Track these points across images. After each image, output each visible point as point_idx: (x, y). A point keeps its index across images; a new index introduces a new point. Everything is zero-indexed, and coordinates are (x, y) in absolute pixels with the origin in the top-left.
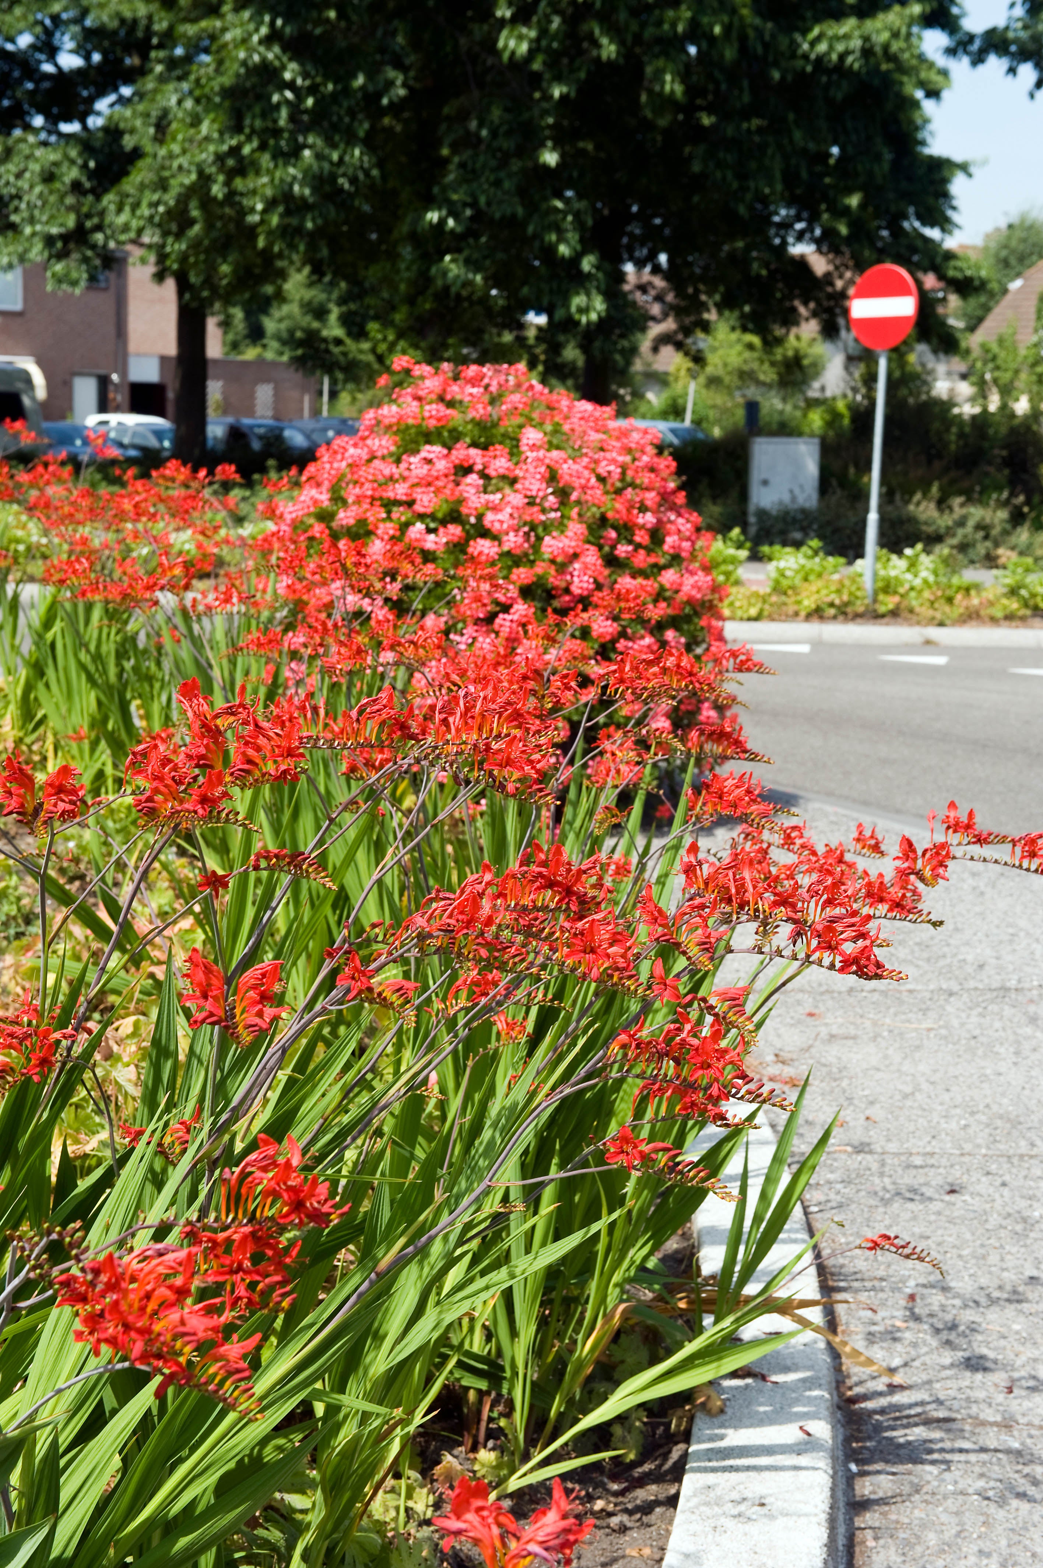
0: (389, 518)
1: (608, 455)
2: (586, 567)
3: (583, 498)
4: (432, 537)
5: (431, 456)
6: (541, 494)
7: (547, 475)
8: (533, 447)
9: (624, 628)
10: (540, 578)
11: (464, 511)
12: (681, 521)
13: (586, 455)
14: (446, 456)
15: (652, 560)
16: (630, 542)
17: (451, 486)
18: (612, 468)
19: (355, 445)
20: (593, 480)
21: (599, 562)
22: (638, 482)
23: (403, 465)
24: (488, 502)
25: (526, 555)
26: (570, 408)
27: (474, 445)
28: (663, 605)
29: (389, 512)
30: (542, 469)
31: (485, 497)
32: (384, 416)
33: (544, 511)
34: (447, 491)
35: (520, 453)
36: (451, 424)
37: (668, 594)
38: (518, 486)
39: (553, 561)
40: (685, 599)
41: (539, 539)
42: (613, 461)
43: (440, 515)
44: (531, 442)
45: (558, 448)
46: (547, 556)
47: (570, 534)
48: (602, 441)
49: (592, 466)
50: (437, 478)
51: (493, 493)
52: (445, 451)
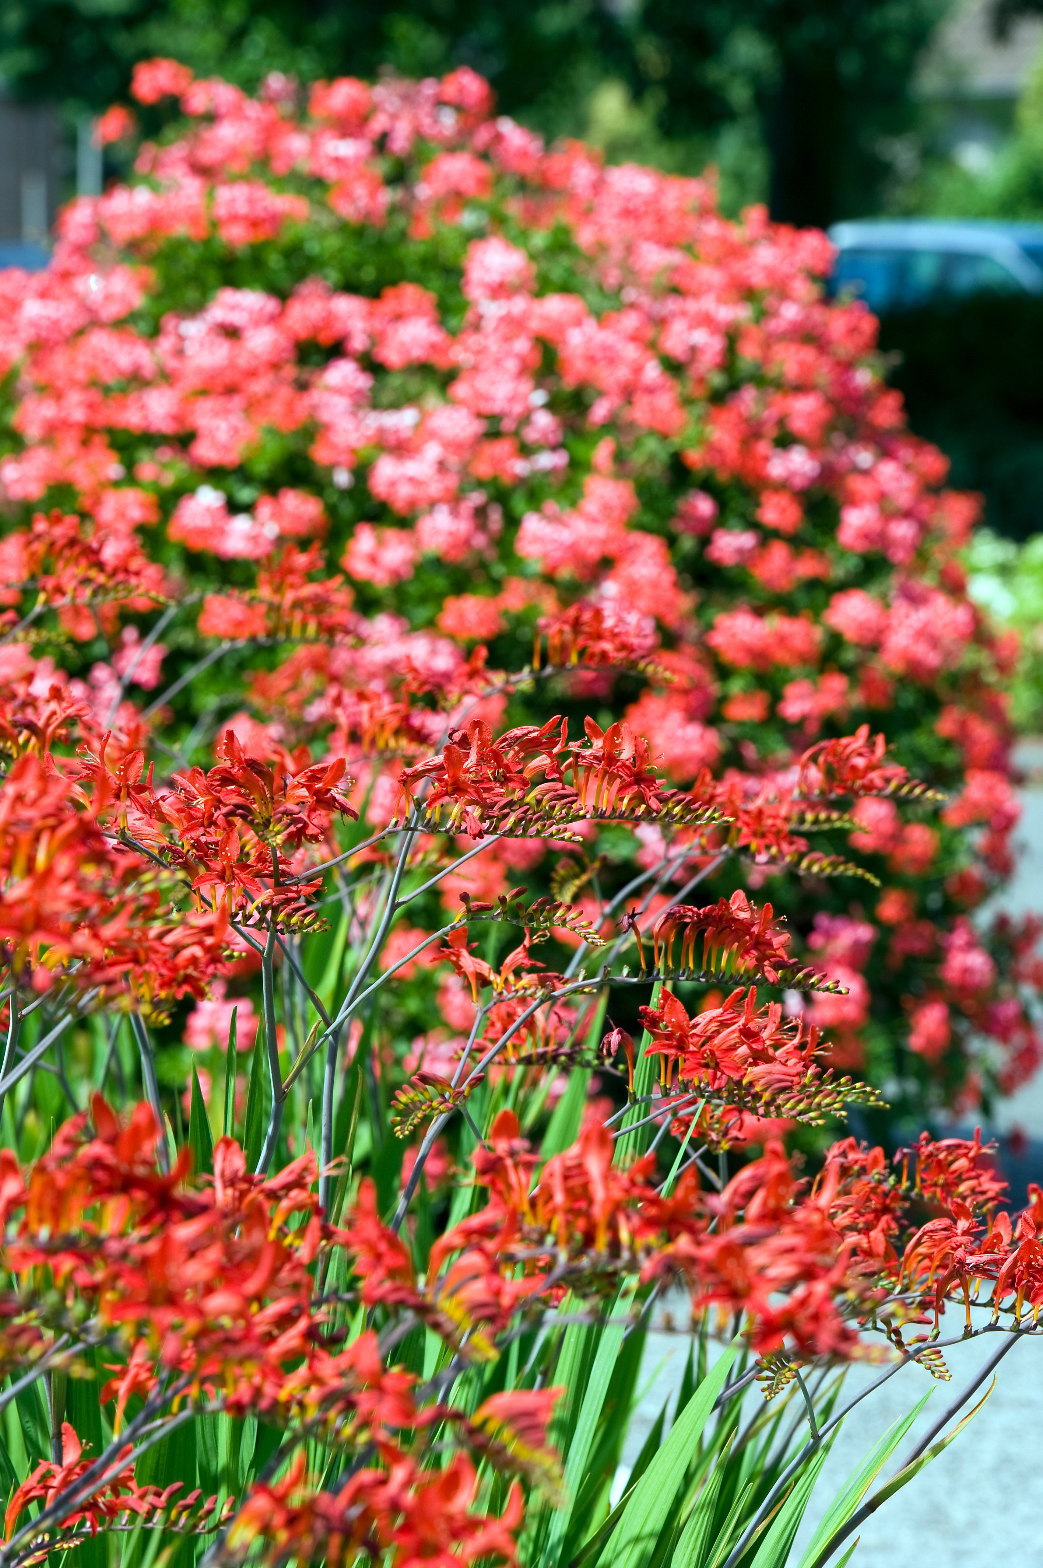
0: (131, 478)
1: (692, 306)
2: (632, 592)
3: (626, 414)
4: (241, 524)
5: (237, 318)
6: (518, 409)
7: (536, 359)
8: (499, 291)
9: (736, 744)
10: (520, 621)
11: (321, 454)
12: (888, 470)
13: (632, 306)
14: (274, 319)
15: (806, 568)
16: (753, 525)
17: (285, 392)
18: (700, 337)
19: (44, 295)
20: (652, 372)
21: (667, 578)
22: (773, 371)
23: (166, 344)
24: (381, 431)
25: (483, 566)
26: (598, 186)
27: (350, 287)
28: (837, 683)
29: (130, 465)
30: (522, 345)
31: (375, 421)
32: (116, 218)
33: (525, 451)
34: (277, 408)
35: (463, 307)
36: (287, 237)
37: (849, 656)
38: (461, 390)
39: (549, 579)
40: (898, 667)
41: (513, 522)
42: (706, 321)
43: (261, 468)
44: (494, 277)
45: (566, 289)
46: (536, 566)
47: (591, 506)
48: (676, 270)
49: (650, 333)
50: (252, 373)
51: (395, 406)
52: (271, 305)
